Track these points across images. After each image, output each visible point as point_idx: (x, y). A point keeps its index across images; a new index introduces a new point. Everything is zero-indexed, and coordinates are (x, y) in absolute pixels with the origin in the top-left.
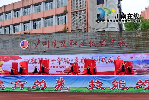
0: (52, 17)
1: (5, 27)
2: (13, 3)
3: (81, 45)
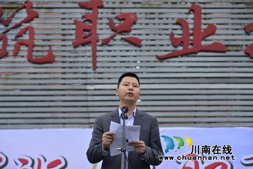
3: (176, 47)
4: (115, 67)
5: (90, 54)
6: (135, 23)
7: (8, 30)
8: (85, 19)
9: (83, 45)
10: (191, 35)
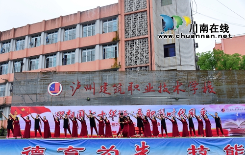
0: (93, 47)
1: (15, 61)
2: (29, 25)
3: (146, 91)
6: (139, 86)
7: (117, 88)
8: (130, 86)
9: (130, 90)
10: (149, 88)
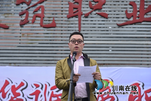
3: (129, 19)
4: (95, 31)
5: (77, 22)
6: (104, 4)
7: (29, 8)
8: (74, 2)
9: (72, 17)
10: (139, 11)
